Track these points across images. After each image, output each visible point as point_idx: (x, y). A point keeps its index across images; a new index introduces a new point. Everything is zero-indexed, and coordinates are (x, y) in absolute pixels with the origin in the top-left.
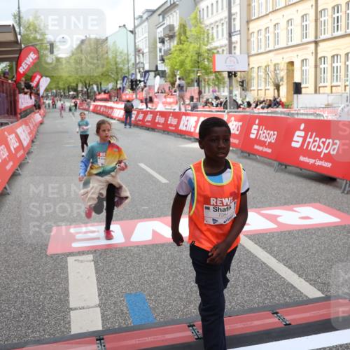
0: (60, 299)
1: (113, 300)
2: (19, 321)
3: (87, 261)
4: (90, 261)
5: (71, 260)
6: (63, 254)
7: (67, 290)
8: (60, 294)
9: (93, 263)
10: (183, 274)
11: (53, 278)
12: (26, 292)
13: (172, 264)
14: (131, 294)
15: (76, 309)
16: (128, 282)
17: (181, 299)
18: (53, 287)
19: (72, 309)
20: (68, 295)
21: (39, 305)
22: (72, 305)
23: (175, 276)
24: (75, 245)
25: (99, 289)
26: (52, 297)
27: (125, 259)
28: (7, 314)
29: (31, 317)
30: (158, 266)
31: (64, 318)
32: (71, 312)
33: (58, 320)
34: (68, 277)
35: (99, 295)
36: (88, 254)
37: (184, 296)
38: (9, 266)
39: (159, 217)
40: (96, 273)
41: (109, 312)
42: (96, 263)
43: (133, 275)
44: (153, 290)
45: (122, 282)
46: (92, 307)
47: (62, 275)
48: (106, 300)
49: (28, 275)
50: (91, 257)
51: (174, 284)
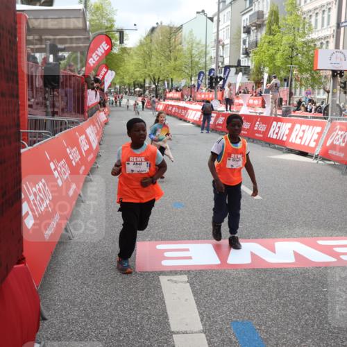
0: (159, 320)
1: (218, 327)
2: (118, 341)
3: (182, 282)
4: (186, 282)
5: (163, 280)
6: (154, 272)
7: (165, 311)
8: (158, 315)
9: (188, 284)
10: (294, 305)
11: (147, 298)
12: (121, 310)
13: (280, 292)
14: (237, 321)
15: (178, 333)
16: (232, 308)
17: (296, 332)
18: (149, 308)
19: (174, 333)
20: (167, 317)
21: (138, 326)
22: (173, 328)
23: (285, 305)
24: (165, 263)
25: (200, 314)
26: (149, 318)
27: (224, 283)
28: (105, 331)
29: (131, 337)
30: (263, 293)
31: (167, 342)
32: (174, 335)
33: (160, 342)
34: (163, 297)
35: (202, 320)
36: (181, 274)
37: (299, 329)
38: (97, 281)
39: (256, 238)
40: (194, 296)
41: (215, 340)
42: (191, 284)
43: (236, 301)
44: (262, 320)
45: (225, 309)
46: (196, 333)
47: (156, 295)
48: (210, 326)
49: (119, 292)
50: (185, 278)
51: (285, 315)
